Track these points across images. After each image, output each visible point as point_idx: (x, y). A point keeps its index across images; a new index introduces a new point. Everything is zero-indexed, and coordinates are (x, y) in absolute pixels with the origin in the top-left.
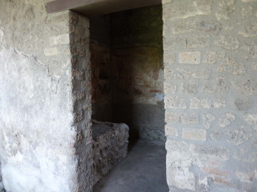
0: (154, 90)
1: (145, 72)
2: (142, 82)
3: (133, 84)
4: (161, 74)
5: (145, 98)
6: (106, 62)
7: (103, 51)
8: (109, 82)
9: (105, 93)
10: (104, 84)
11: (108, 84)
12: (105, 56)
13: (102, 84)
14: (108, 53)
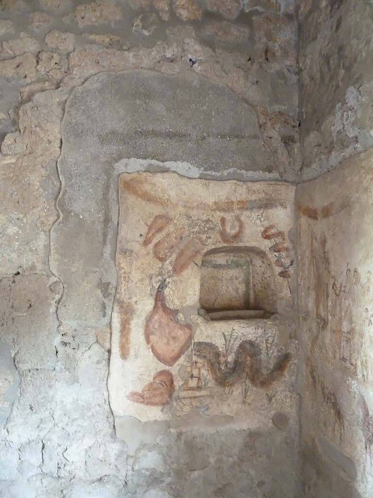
3: (360, 375)
6: (266, 245)
7: (240, 202)
8: (274, 333)
9: (248, 381)
10: (236, 341)
11: (267, 343)
12: (253, 221)
13: (226, 340)
14: (282, 205)
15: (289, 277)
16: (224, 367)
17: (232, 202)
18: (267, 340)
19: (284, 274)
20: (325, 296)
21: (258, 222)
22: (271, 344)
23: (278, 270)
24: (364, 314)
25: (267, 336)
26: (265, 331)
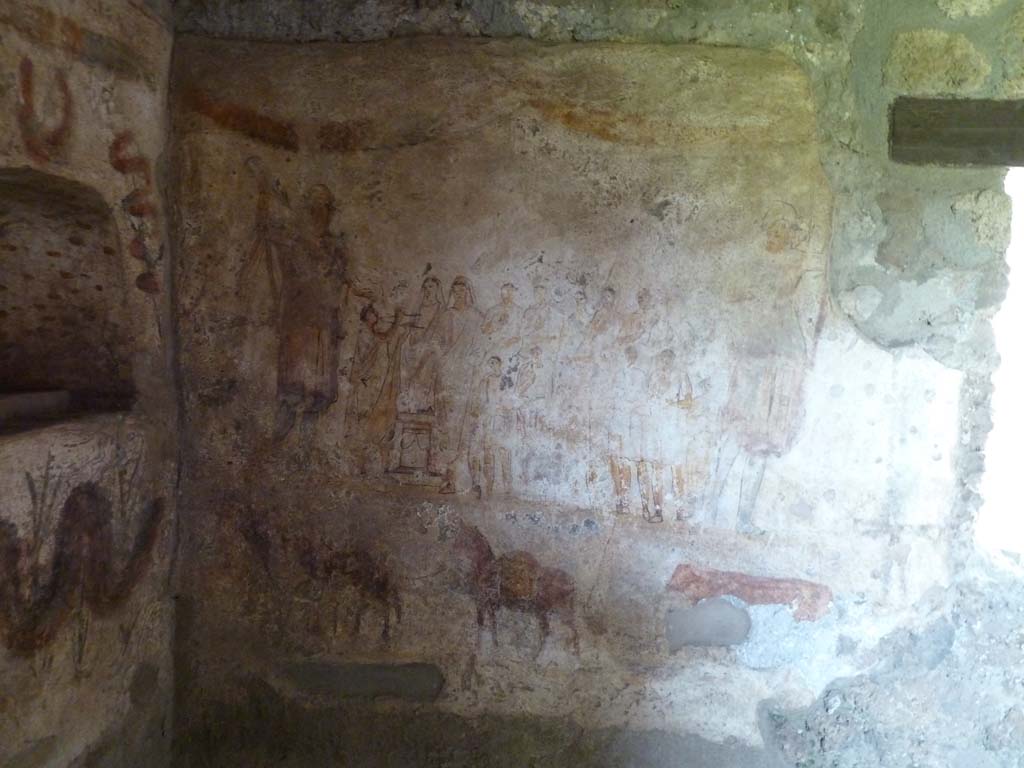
0: (732, 576)
1: (632, 354)
2: (581, 470)
3: (463, 489)
4: (836, 391)
5: (604, 657)
6: (115, 188)
7: (69, 25)
8: (138, 449)
9: (86, 611)
10: (58, 493)
11: (122, 482)
12: (94, 104)
13: (34, 497)
14: (147, 79)
15: (157, 290)
16: (30, 587)
17: (50, 16)
18: (122, 473)
19: (146, 282)
20: (326, 340)
21: (103, 109)
22: (130, 482)
23: (136, 267)
24: (487, 369)
25: (124, 462)
26: (118, 448)
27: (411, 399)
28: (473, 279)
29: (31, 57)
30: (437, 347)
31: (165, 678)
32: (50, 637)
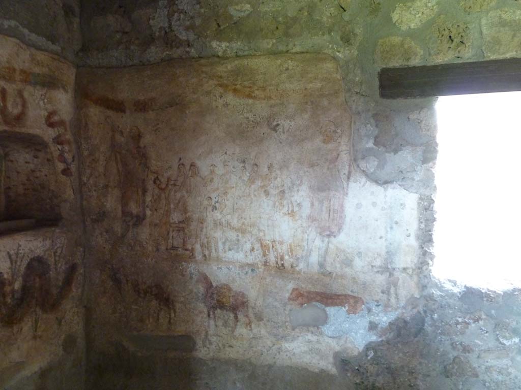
0: (317, 293)
1: (267, 193)
2: (248, 246)
3: (199, 257)
4: (359, 206)
5: (263, 332)
6: (49, 134)
7: (23, 72)
8: (63, 242)
9: (38, 309)
10: (23, 260)
11: (55, 256)
12: (37, 102)
13: (11, 262)
14: (64, 88)
15: (71, 175)
16: (11, 299)
17: (14, 70)
18: (55, 253)
19: (66, 172)
20: (140, 193)
21: (41, 103)
22: (59, 256)
23: (61, 166)
24: (206, 202)
25: (56, 247)
26: (53, 241)
27: (176, 217)
28: (199, 163)
29: (5, 87)
30: (185, 194)
31: (81, 342)
32: (21, 320)
